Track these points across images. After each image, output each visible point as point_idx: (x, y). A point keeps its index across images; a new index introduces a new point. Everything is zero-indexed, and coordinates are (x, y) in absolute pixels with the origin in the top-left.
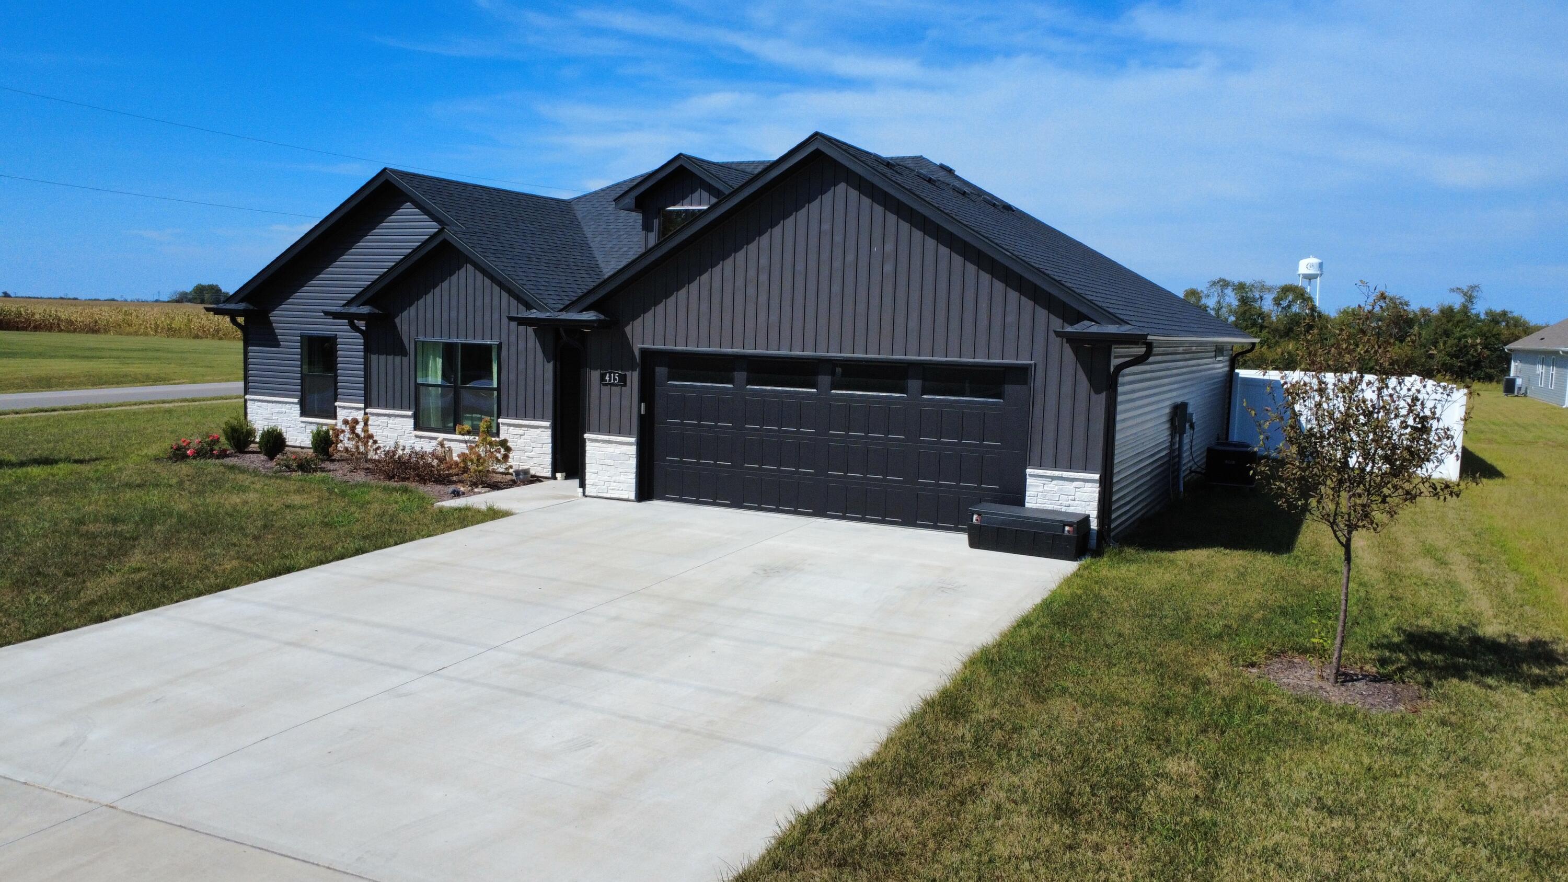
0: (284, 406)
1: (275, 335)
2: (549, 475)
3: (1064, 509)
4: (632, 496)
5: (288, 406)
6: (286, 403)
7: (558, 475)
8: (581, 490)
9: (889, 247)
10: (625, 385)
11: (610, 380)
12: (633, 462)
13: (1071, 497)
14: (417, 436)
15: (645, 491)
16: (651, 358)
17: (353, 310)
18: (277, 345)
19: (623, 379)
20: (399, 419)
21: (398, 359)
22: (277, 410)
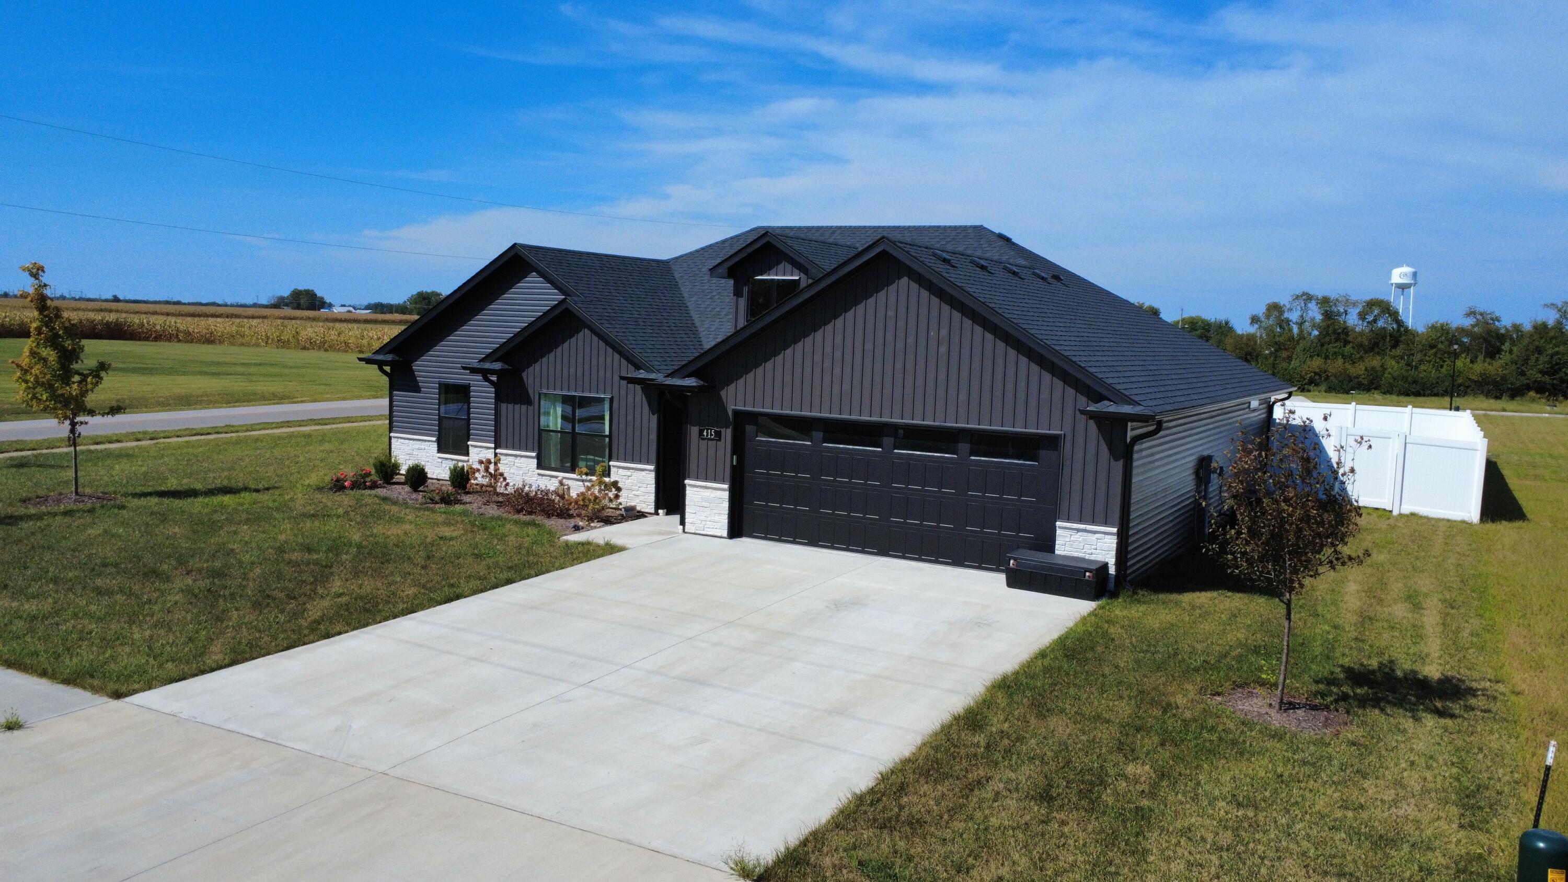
0: (424, 443)
1: (417, 382)
2: (652, 511)
3: (1087, 557)
4: (725, 534)
5: (427, 443)
6: (425, 441)
7: (660, 511)
8: (681, 527)
9: (944, 332)
10: (720, 440)
11: (707, 435)
12: (726, 505)
13: (1093, 547)
14: (539, 475)
15: (736, 529)
16: (742, 420)
17: (487, 365)
18: (419, 391)
19: (718, 434)
20: (523, 459)
21: (524, 407)
22: (417, 447)
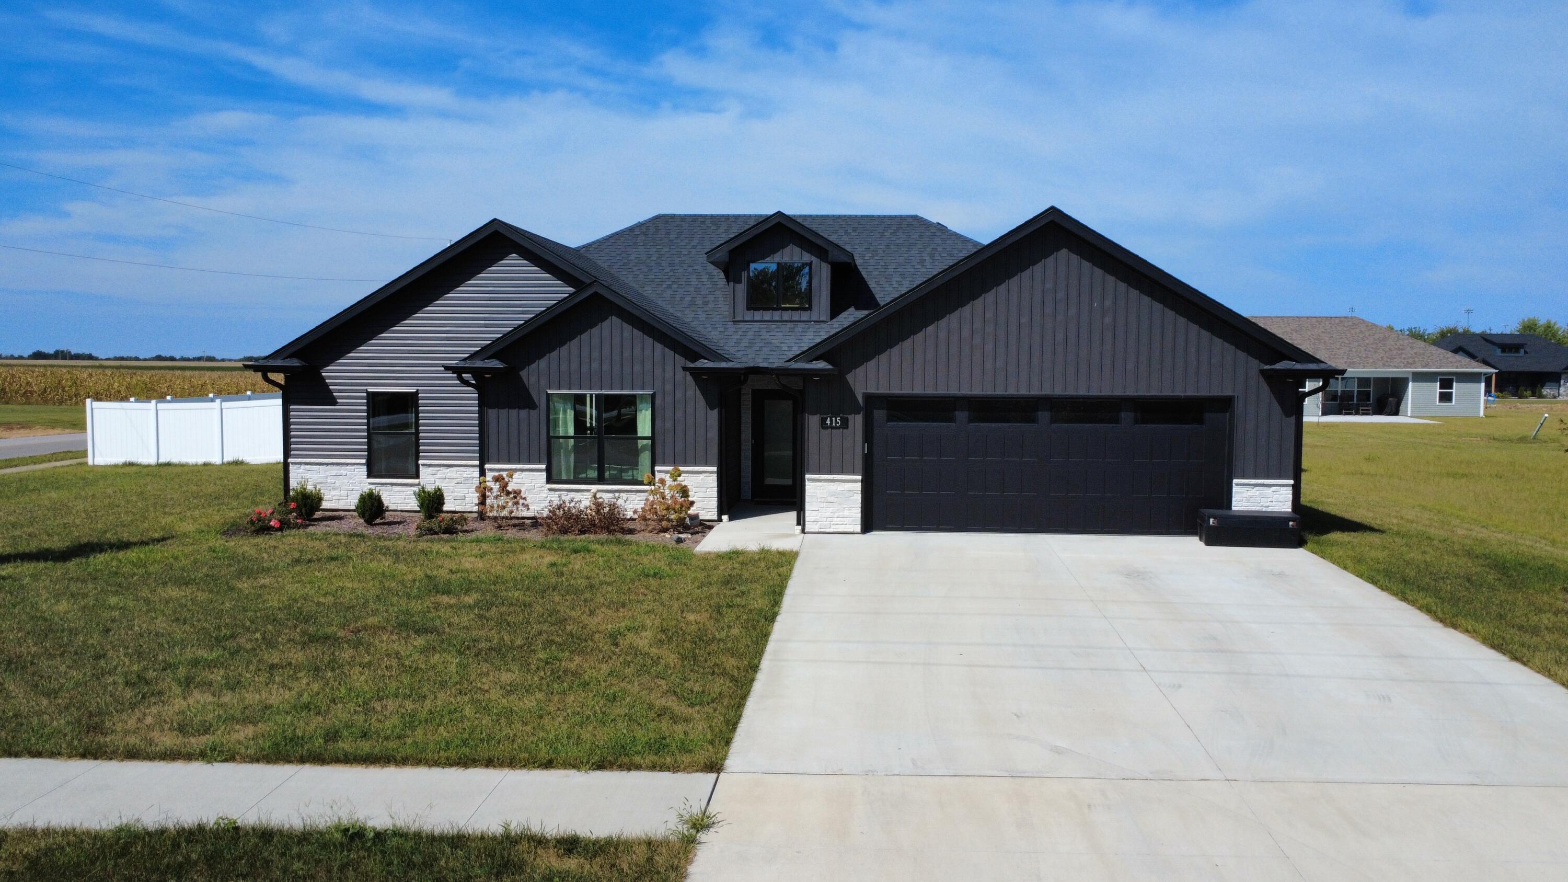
0: (344, 467)
1: (330, 392)
2: (715, 517)
3: (1264, 509)
4: (858, 528)
5: (349, 467)
6: (348, 464)
7: (725, 518)
8: (800, 527)
9: (1108, 303)
10: (847, 428)
11: (831, 423)
12: (858, 498)
13: (1269, 500)
14: (550, 490)
15: (868, 525)
16: (876, 403)
18: (333, 401)
19: (845, 422)
20: (527, 473)
21: (524, 413)
22: (334, 473)
